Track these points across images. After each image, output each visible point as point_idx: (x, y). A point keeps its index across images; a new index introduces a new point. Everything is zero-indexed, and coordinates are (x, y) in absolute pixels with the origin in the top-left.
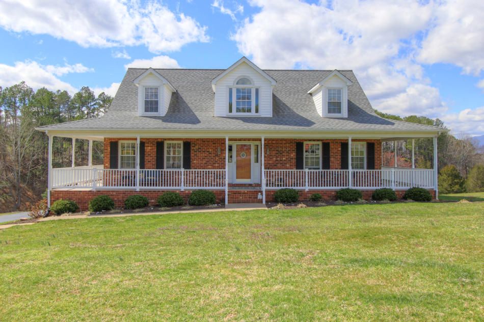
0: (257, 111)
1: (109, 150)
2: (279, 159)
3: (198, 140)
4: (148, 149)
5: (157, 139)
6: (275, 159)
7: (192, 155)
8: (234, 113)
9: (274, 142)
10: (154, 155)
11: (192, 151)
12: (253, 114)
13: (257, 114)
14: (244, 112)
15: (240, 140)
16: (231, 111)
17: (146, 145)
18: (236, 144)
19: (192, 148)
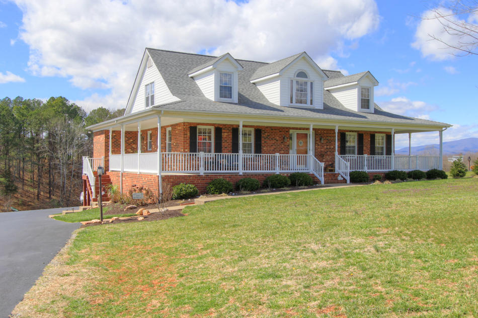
0: (311, 104)
1: (189, 135)
2: (328, 147)
3: (267, 127)
4: (224, 135)
5: (232, 125)
6: (325, 147)
7: (263, 142)
8: (294, 104)
9: (325, 132)
10: (230, 141)
11: (263, 139)
12: (308, 105)
13: (312, 106)
14: (302, 103)
15: (300, 129)
16: (292, 102)
17: (223, 131)
18: (296, 132)
19: (263, 135)
